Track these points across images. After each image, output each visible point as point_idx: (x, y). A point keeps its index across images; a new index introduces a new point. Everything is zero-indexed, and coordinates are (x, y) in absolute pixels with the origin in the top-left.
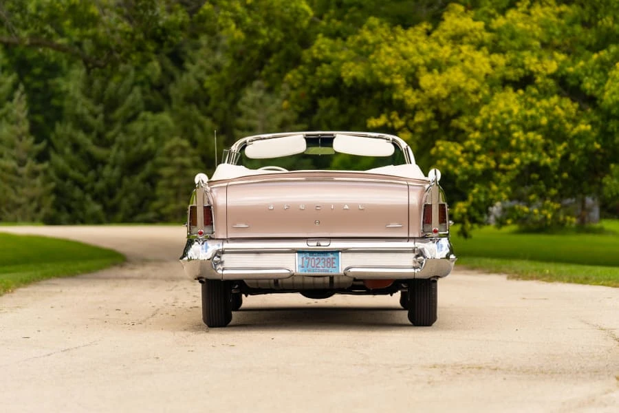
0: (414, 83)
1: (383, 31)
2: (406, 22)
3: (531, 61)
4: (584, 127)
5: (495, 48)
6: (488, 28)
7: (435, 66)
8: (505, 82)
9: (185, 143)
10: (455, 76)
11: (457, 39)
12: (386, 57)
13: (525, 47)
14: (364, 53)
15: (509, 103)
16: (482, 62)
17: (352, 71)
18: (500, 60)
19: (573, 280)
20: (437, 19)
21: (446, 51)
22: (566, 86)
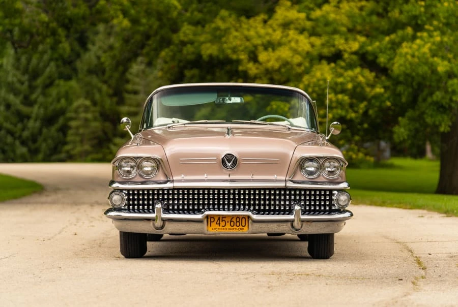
0: (254, 58)
1: (232, 20)
2: (249, 14)
3: (339, 42)
4: (379, 90)
5: (313, 33)
6: (308, 18)
7: (270, 46)
8: (321, 58)
9: (88, 103)
10: (284, 53)
11: (286, 25)
12: (234, 39)
13: (335, 32)
14: (218, 37)
15: (325, 73)
16: (304, 43)
17: (209, 50)
18: (317, 41)
19: (373, 203)
20: (271, 12)
21: (277, 35)
22: (366, 60)
